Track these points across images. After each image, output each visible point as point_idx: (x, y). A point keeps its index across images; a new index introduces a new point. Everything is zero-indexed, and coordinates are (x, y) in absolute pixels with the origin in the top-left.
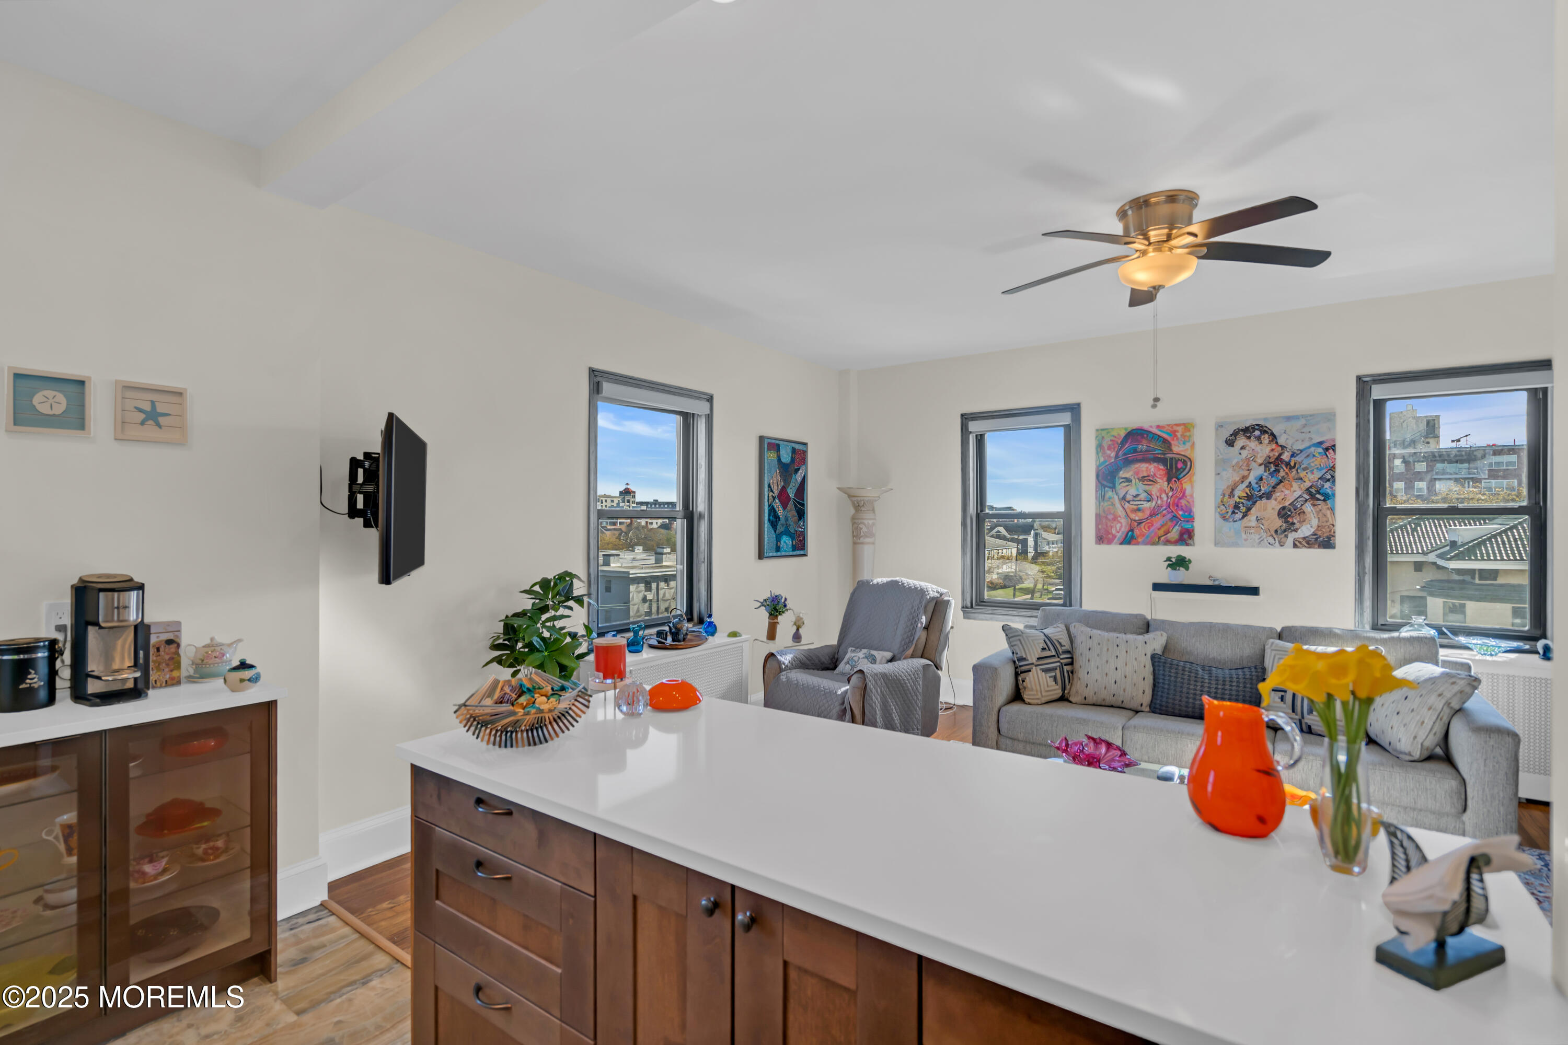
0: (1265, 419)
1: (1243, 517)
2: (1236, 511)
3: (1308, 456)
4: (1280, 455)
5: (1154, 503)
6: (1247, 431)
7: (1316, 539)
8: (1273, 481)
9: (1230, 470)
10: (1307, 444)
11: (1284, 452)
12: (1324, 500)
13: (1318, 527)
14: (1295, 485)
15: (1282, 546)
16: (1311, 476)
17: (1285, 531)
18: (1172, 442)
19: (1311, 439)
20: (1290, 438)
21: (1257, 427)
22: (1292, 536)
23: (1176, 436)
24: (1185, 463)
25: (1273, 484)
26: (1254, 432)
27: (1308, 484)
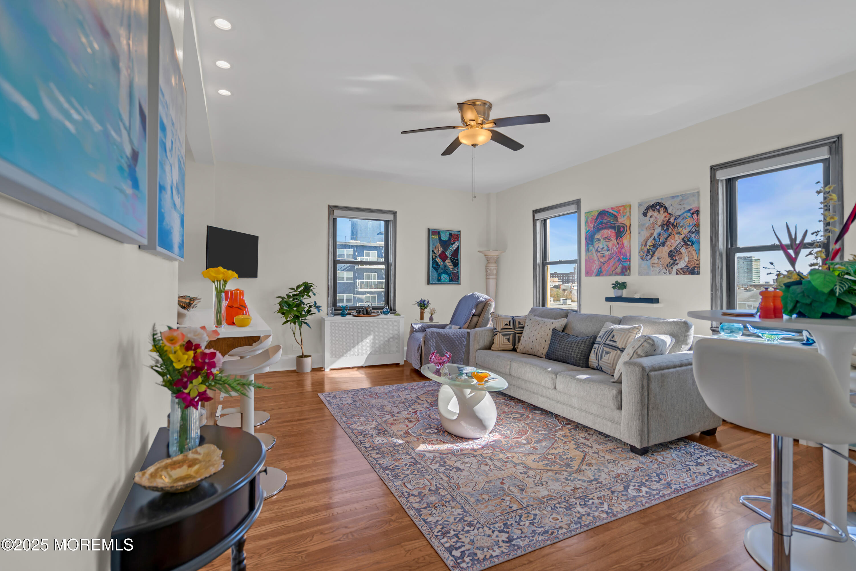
0: (662, 199)
1: (651, 258)
2: (648, 254)
3: (683, 219)
4: (669, 219)
5: (610, 252)
6: (653, 207)
7: (687, 269)
8: (666, 235)
9: (645, 230)
10: (683, 211)
11: (671, 218)
12: (692, 245)
13: (689, 261)
14: (677, 237)
15: (670, 274)
16: (684, 231)
17: (672, 265)
18: (618, 217)
19: (685, 208)
20: (675, 209)
21: (658, 204)
22: (675, 268)
23: (620, 213)
24: (624, 228)
25: (665, 237)
26: (656, 207)
27: (683, 236)
